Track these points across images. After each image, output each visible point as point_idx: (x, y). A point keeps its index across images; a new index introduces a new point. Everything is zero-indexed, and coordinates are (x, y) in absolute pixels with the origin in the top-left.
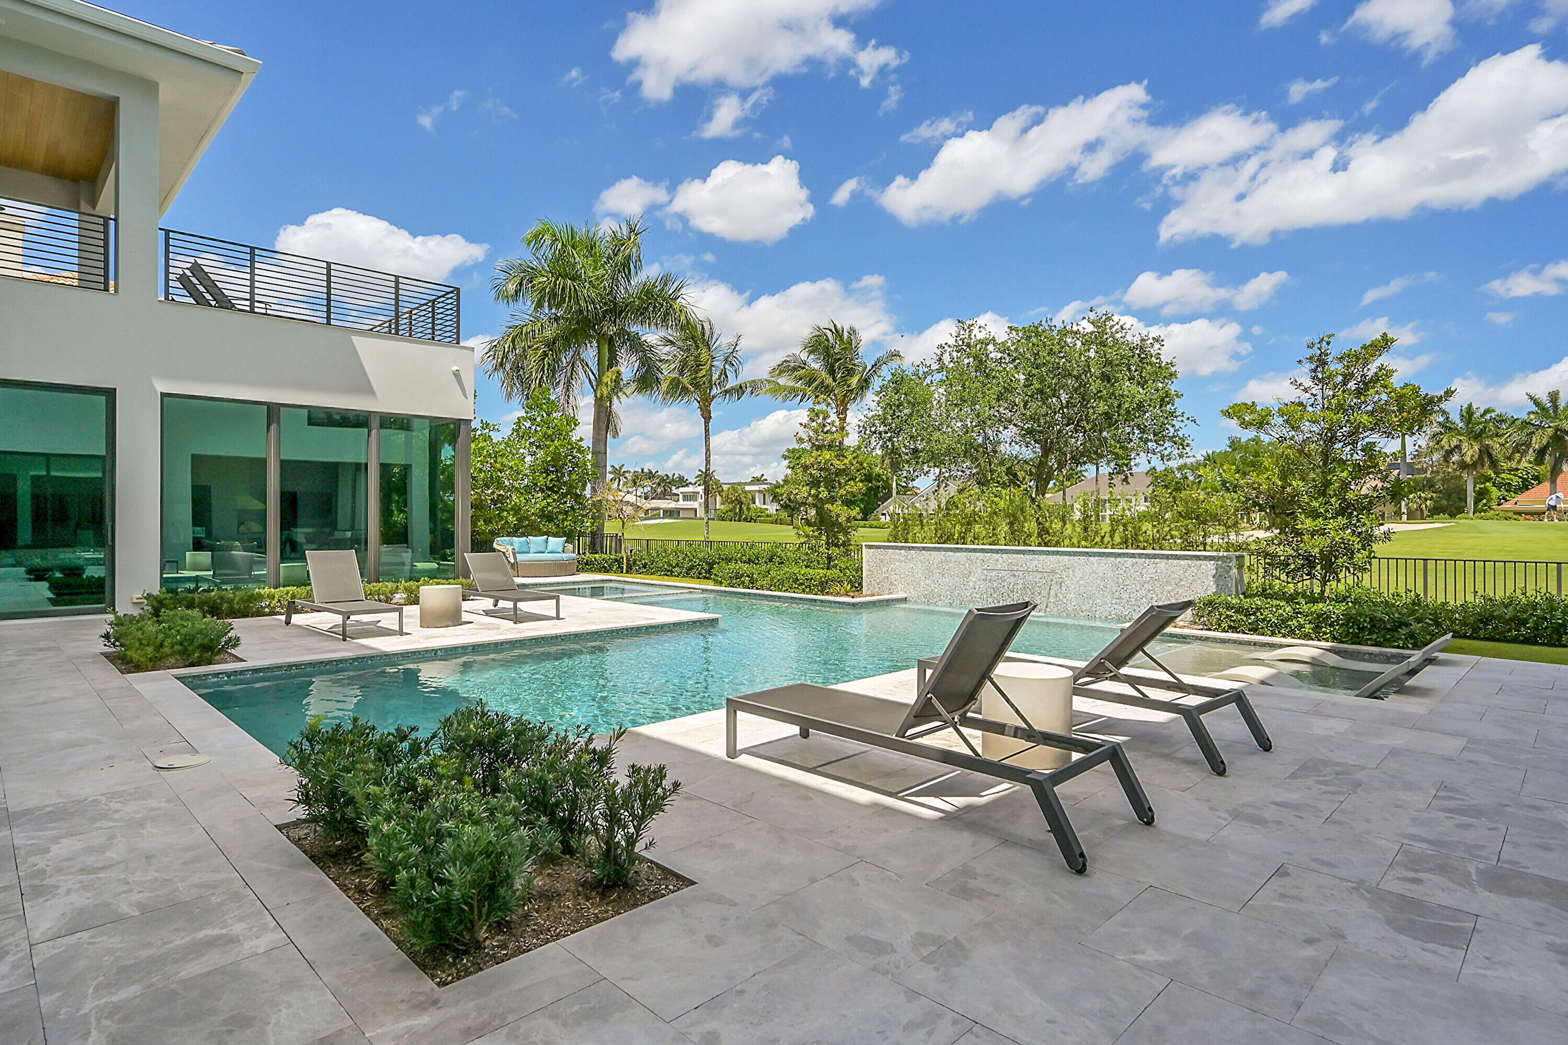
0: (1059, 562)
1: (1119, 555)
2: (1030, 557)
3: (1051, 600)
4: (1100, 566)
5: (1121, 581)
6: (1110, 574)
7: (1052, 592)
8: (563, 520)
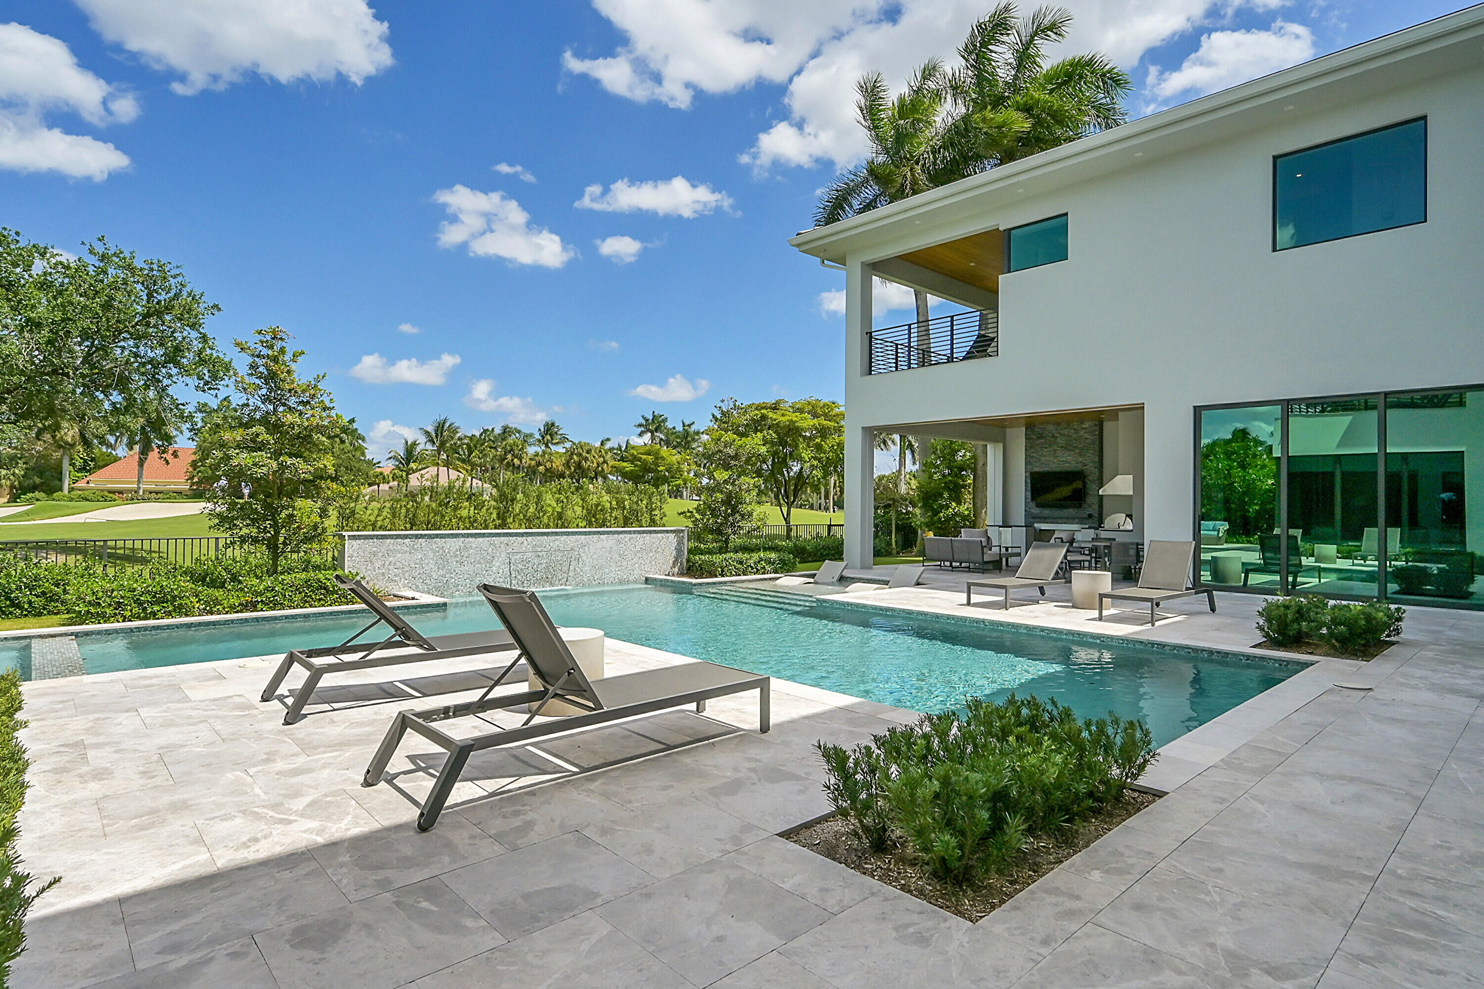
0: (577, 541)
1: (622, 532)
2: (553, 538)
3: (571, 574)
4: (607, 541)
7: (572, 568)
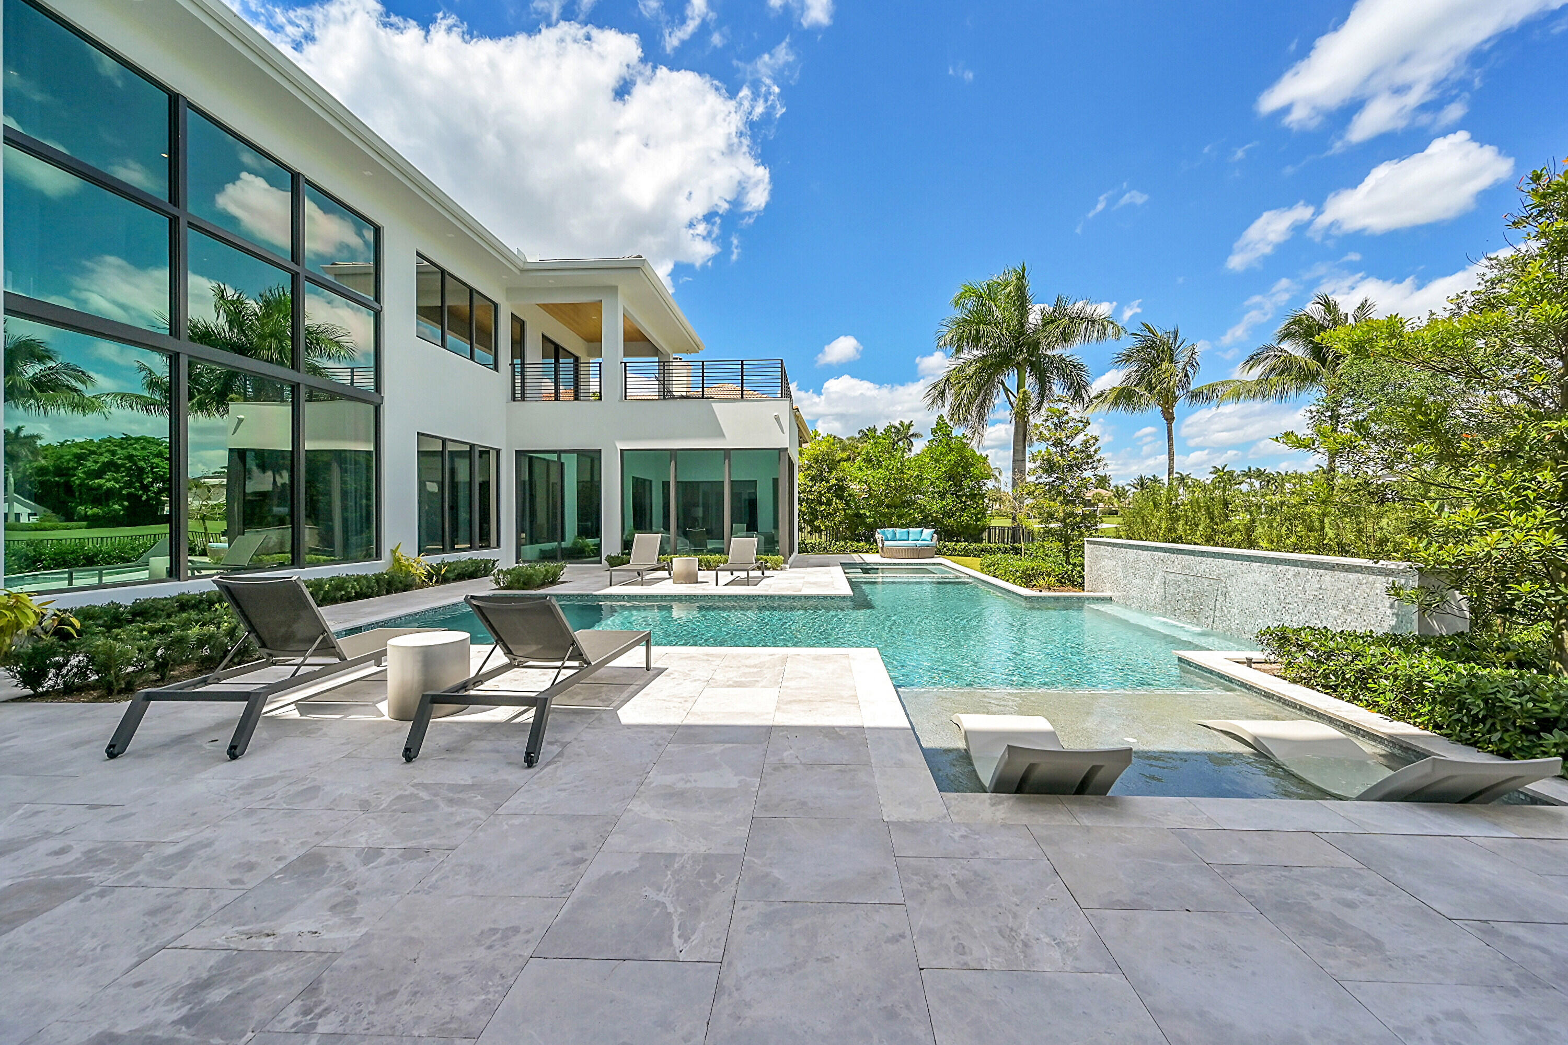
0: (1223, 567)
2: (1199, 559)
3: (1217, 614)
5: (1282, 597)
6: (1271, 587)
7: (1218, 606)
8: (961, 516)
